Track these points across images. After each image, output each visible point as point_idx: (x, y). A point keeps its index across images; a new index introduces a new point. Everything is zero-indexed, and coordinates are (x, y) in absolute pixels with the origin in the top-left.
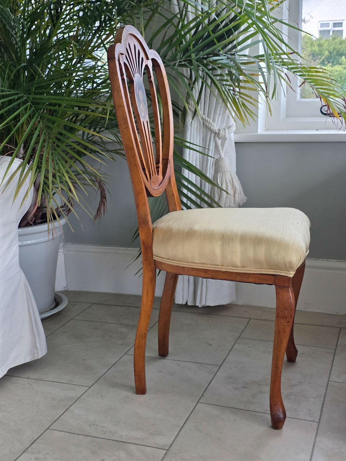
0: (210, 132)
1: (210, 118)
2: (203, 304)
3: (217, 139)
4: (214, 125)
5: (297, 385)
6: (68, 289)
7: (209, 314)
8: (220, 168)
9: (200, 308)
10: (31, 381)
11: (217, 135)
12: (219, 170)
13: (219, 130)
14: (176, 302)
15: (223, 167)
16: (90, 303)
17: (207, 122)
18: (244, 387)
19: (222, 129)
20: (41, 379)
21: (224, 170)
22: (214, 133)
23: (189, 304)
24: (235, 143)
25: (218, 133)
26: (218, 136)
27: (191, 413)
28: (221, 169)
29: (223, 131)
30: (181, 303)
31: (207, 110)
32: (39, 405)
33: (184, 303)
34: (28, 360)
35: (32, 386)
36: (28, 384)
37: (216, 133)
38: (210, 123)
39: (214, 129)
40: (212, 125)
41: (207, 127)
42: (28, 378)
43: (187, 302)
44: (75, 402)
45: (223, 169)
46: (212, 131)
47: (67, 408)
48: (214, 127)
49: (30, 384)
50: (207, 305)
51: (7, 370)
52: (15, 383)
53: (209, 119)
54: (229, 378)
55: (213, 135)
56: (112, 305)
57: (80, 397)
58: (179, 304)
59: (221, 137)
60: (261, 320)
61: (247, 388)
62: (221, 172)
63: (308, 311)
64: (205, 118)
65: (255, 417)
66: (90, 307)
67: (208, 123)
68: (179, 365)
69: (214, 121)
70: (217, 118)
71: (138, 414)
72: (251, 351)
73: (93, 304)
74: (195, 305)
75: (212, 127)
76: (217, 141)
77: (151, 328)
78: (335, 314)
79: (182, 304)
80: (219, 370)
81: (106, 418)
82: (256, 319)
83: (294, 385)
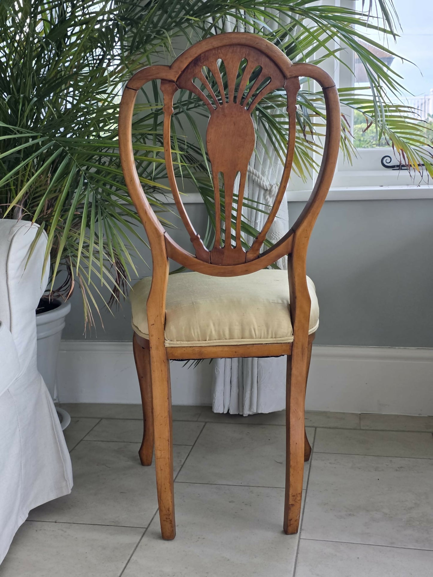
0: (258, 189)
1: (258, 170)
2: (254, 410)
3: (268, 197)
4: (264, 180)
5: (413, 508)
6: (59, 402)
7: (261, 424)
8: (274, 234)
9: (246, 417)
10: (62, 525)
11: (268, 193)
12: (272, 237)
13: (272, 186)
14: (215, 412)
15: (278, 233)
16: (98, 418)
17: (256, 175)
18: (350, 515)
19: (274, 184)
20: (75, 522)
21: (279, 236)
22: (264, 189)
23: (231, 412)
24: (288, 202)
25: (270, 190)
26: (270, 194)
27: (297, 553)
28: (275, 236)
29: (275, 188)
30: (221, 412)
31: (254, 161)
32: (86, 557)
33: (225, 412)
34: (52, 497)
35: (65, 532)
36: (59, 529)
37: (267, 190)
38: (258, 177)
39: (264, 184)
40: (261, 179)
41: (253, 181)
42: (56, 522)
43: (229, 410)
44: (135, 549)
45: (277, 235)
46: (260, 187)
47: (128, 559)
48: (264, 181)
49: (62, 530)
50: (260, 412)
51: (28, 512)
52: (41, 530)
53: (257, 173)
54: (325, 505)
55: (262, 192)
56: (128, 419)
57: (139, 542)
58: (219, 413)
59: (273, 195)
60: (330, 428)
61: (354, 515)
62: (274, 239)
63: (384, 413)
64: (253, 171)
65: (381, 552)
66: (98, 423)
67: (256, 178)
68: (252, 492)
69: (263, 173)
70: (267, 171)
71: (228, 560)
72: (335, 468)
73: (102, 419)
74: (239, 414)
75: (262, 183)
76: (268, 200)
77: (193, 446)
78: (418, 416)
79: (223, 413)
80: (307, 495)
81: (186, 568)
82: (323, 427)
83: (411, 508)
